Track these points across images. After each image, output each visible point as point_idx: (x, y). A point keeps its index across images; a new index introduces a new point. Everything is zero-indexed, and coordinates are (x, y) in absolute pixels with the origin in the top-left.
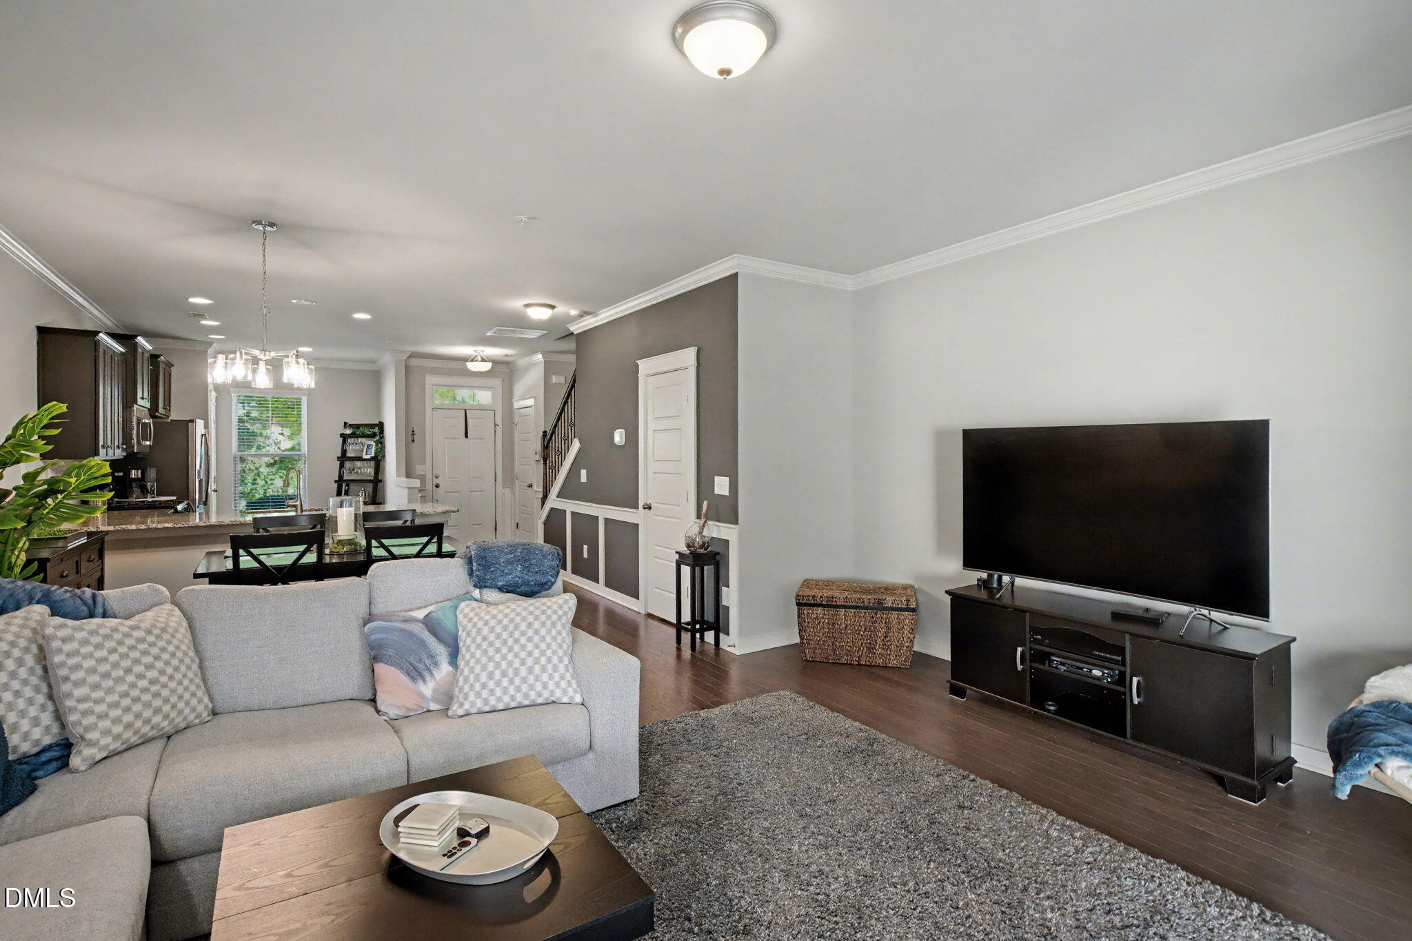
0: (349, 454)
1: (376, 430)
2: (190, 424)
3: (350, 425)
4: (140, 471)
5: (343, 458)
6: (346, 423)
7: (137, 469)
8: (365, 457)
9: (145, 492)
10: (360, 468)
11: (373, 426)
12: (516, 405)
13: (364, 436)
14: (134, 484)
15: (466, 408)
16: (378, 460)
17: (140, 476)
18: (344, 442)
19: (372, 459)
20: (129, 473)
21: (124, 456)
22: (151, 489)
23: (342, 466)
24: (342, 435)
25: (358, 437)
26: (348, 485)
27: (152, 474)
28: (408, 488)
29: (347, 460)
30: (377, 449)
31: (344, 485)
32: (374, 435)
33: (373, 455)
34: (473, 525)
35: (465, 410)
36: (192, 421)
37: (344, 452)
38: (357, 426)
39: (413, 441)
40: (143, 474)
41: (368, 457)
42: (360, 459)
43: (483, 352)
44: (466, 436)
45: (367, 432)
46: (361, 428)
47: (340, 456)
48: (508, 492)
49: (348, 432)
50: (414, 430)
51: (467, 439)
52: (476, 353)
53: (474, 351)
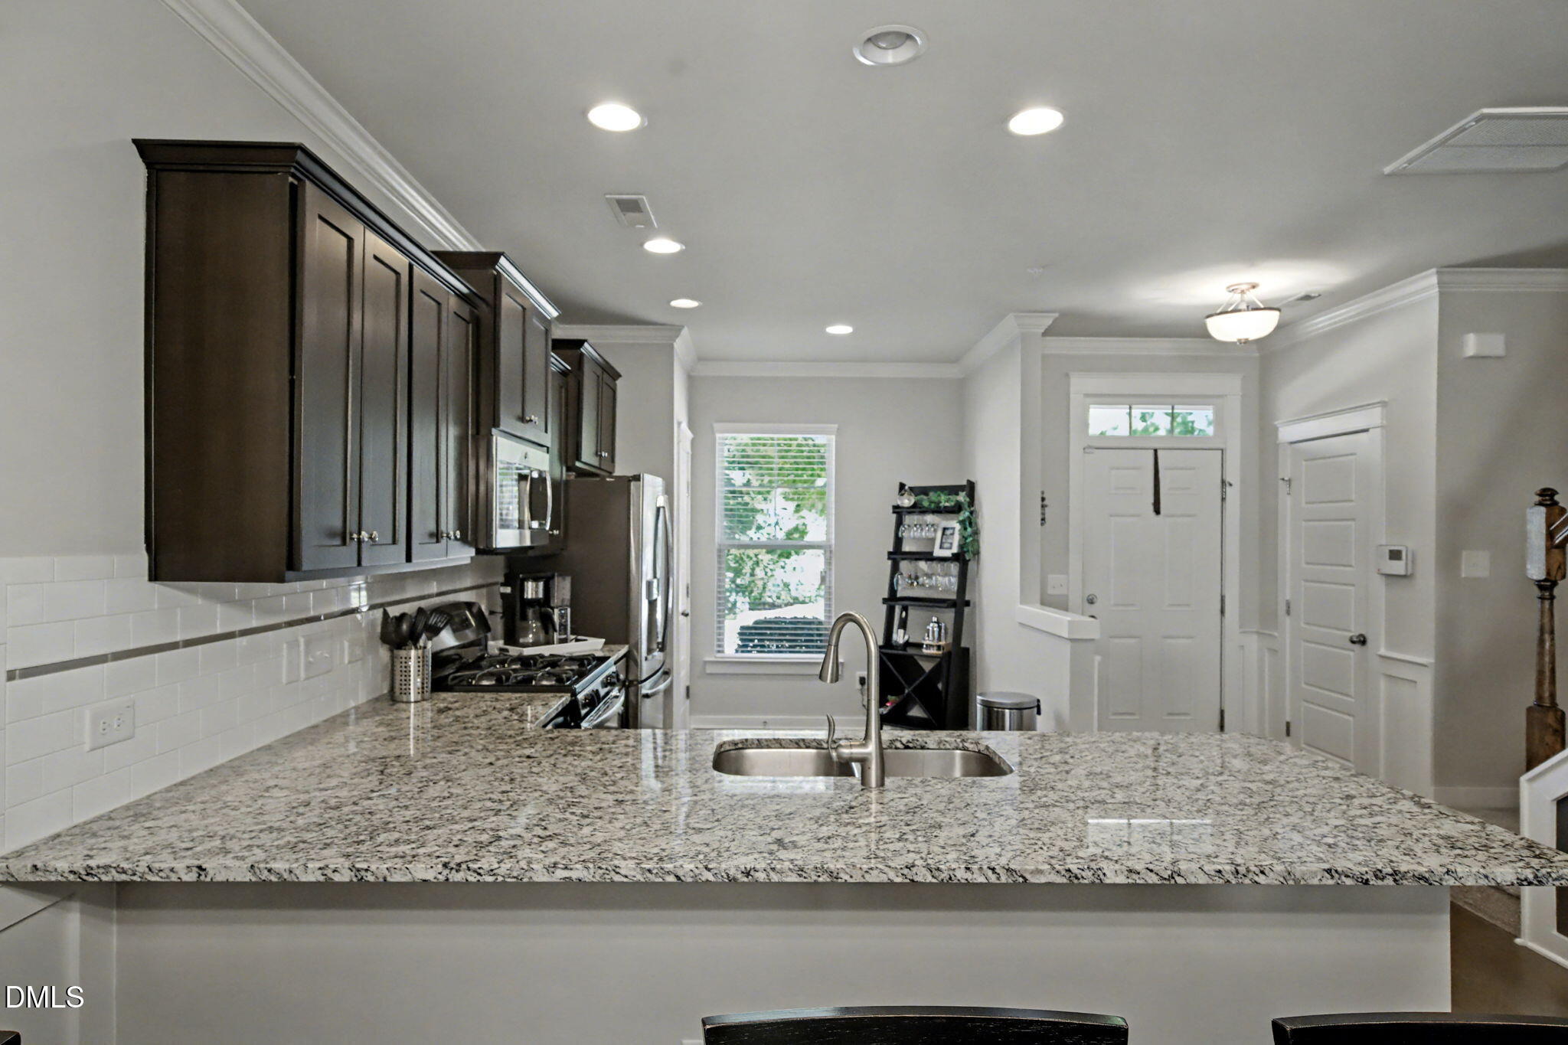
0: (907, 547)
1: (962, 497)
2: (632, 484)
3: (911, 489)
4: (541, 584)
5: (897, 555)
6: (902, 486)
7: (536, 580)
8: (938, 553)
9: (551, 630)
10: (929, 576)
11: (953, 490)
12: (1288, 433)
13: (938, 510)
14: (530, 612)
15: (1156, 446)
16: (964, 559)
17: (541, 596)
18: (899, 523)
19: (956, 558)
20: (522, 590)
21: (472, 558)
22: (561, 625)
23: (895, 569)
24: (898, 510)
25: (924, 511)
26: (905, 609)
27: (563, 589)
28: (1072, 640)
29: (903, 559)
30: (965, 538)
31: (898, 609)
32: (957, 509)
33: (955, 550)
34: (1170, 714)
35: (1156, 451)
36: (637, 478)
37: (898, 542)
38: (924, 491)
39: (1043, 519)
40: (547, 590)
41: (947, 553)
42: (928, 557)
43: (1255, 288)
44: (1157, 511)
45: (945, 501)
46: (931, 494)
47: (891, 550)
48: (1253, 643)
49: (907, 501)
50: (1045, 496)
51: (1161, 516)
52: (1232, 294)
53: (1228, 288)
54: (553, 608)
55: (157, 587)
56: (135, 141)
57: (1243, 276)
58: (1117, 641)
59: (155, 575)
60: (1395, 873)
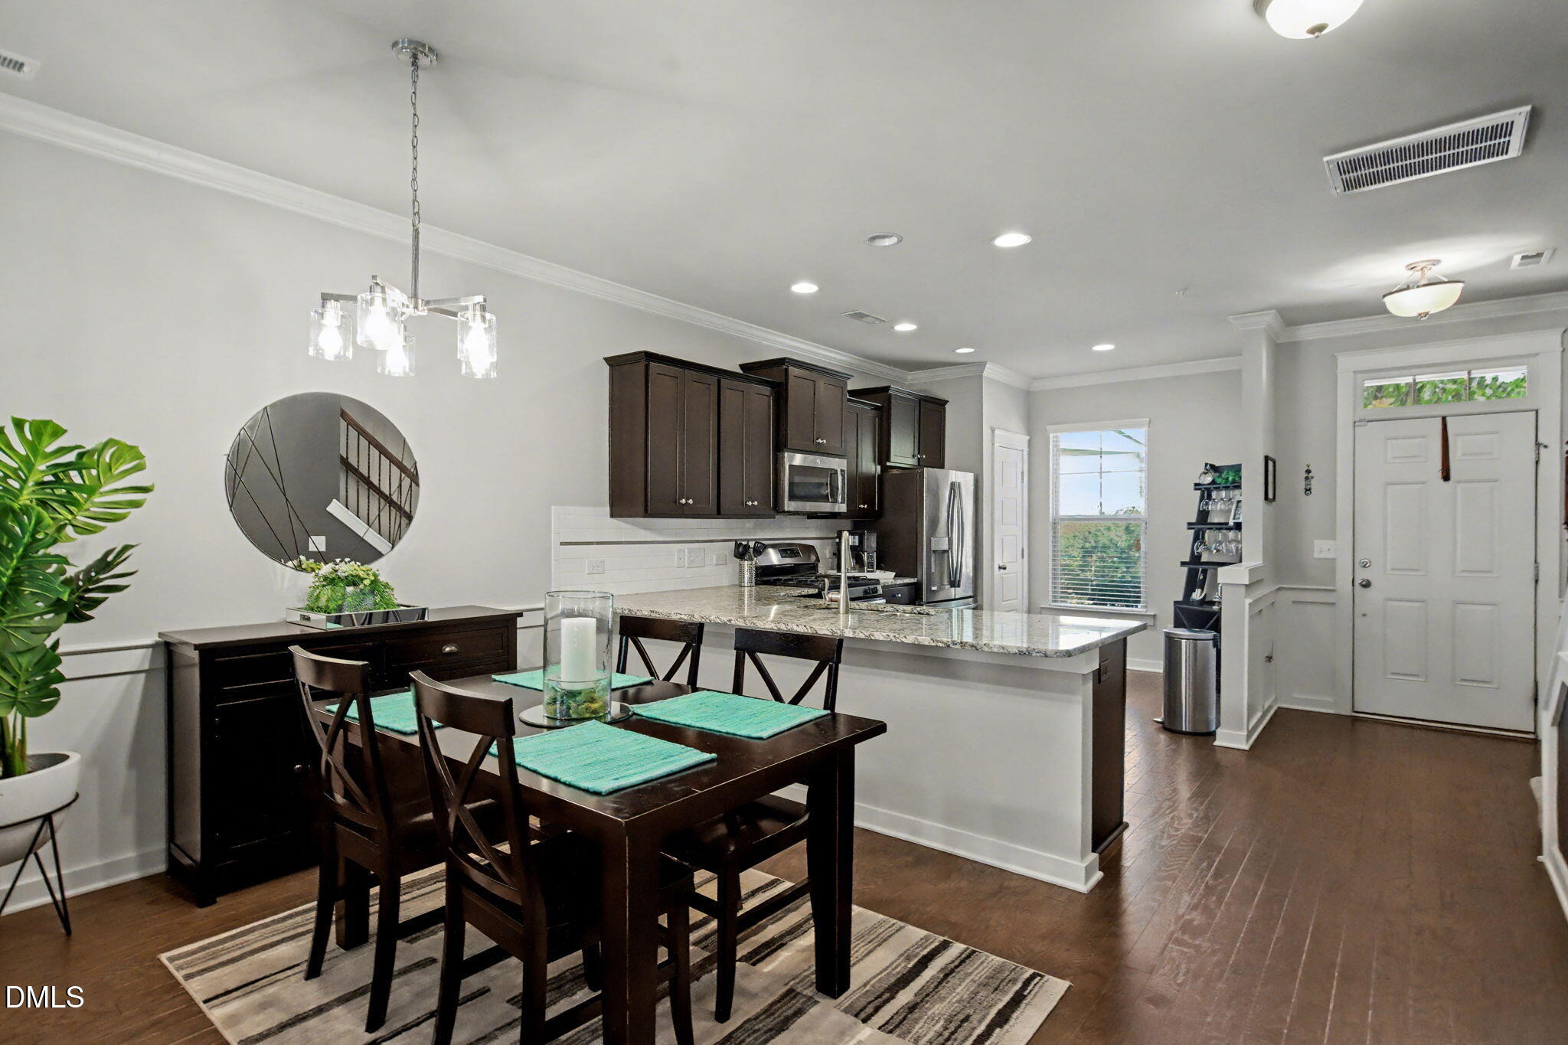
0: (1215, 519)
3: (1212, 468)
4: (857, 537)
5: (1202, 525)
6: (1205, 466)
8: (1229, 522)
9: (863, 565)
10: (1221, 542)
15: (1445, 413)
17: (856, 543)
22: (868, 561)
23: (1198, 537)
24: (1200, 488)
25: (1221, 488)
26: (1204, 571)
27: (870, 540)
29: (1205, 529)
31: (1200, 570)
35: (1444, 419)
37: (1203, 515)
39: (1308, 490)
40: (862, 541)
42: (1222, 527)
43: (1437, 262)
44: (1446, 477)
47: (1194, 520)
49: (1208, 479)
50: (1310, 468)
51: (1450, 483)
52: (1412, 272)
53: (1408, 266)
54: (863, 552)
55: (614, 520)
56: (605, 359)
57: (1420, 254)
58: (1395, 604)
59: (612, 516)
60: (961, 643)
